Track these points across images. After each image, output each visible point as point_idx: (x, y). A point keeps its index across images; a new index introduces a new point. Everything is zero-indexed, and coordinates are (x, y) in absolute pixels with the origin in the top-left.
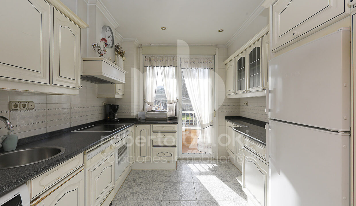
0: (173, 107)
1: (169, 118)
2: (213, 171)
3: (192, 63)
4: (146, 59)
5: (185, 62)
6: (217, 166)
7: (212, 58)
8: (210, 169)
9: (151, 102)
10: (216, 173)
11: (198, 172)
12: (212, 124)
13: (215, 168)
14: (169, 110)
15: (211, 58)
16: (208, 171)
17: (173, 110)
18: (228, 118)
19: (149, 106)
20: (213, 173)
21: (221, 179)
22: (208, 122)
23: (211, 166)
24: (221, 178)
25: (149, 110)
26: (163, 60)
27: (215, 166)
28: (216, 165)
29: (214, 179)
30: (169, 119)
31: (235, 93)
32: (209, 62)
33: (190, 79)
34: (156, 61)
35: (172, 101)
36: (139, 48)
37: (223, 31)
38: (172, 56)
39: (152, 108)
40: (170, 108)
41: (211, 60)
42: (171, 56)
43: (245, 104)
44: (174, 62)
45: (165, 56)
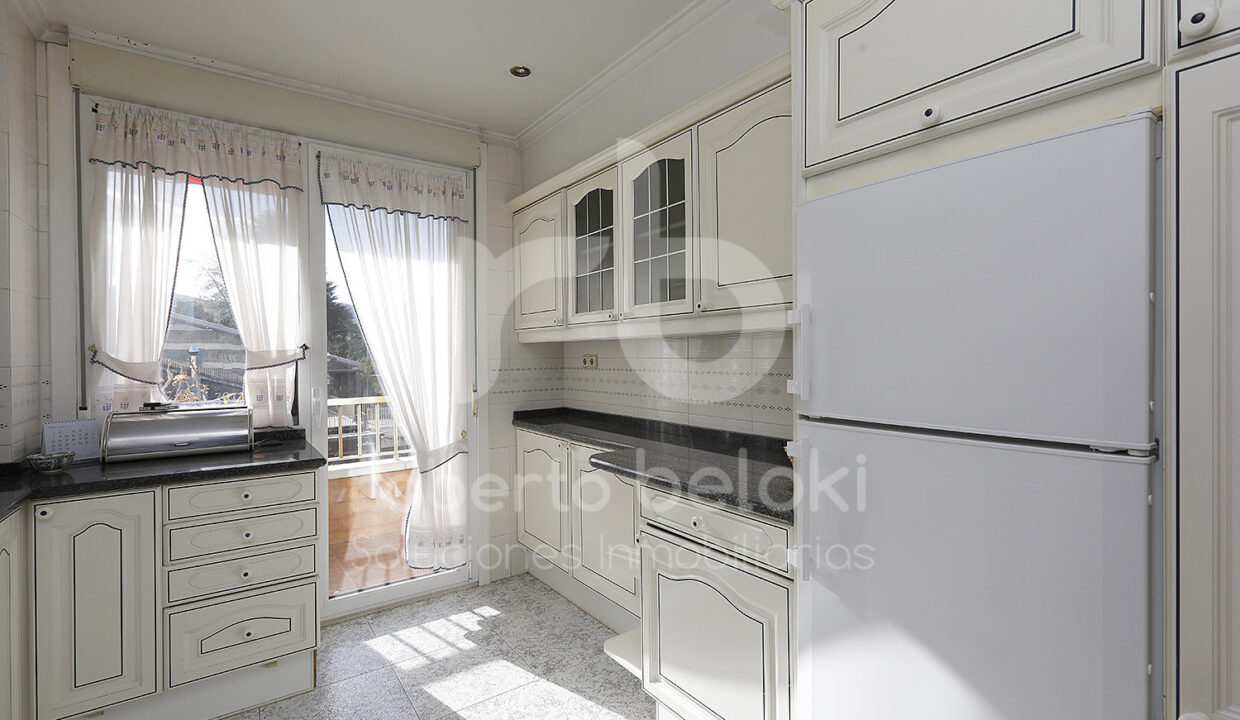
0: (282, 382)
1: (258, 436)
2: (491, 643)
3: (379, 185)
4: (98, 120)
5: (346, 178)
6: (495, 612)
7: (462, 177)
8: (470, 635)
9: (137, 359)
10: (504, 647)
11: (427, 667)
12: (463, 446)
13: (491, 624)
14: (260, 398)
15: (460, 179)
16: (467, 645)
17: (280, 398)
18: (525, 418)
19: (122, 380)
20: (492, 647)
21: (533, 668)
22: (452, 441)
23: (470, 621)
24: (529, 660)
25: (126, 406)
26: (217, 146)
27: (486, 615)
28: (489, 611)
29: (505, 674)
30: (262, 446)
31: (564, 323)
32: (453, 194)
33: (368, 255)
34: (171, 143)
35: (274, 355)
36: (40, 48)
37: (527, 72)
38: (274, 134)
39: (146, 394)
40: (264, 389)
41: (462, 186)
42: (269, 133)
43: (585, 362)
44: (283, 165)
45: (231, 126)
